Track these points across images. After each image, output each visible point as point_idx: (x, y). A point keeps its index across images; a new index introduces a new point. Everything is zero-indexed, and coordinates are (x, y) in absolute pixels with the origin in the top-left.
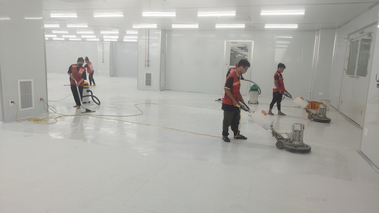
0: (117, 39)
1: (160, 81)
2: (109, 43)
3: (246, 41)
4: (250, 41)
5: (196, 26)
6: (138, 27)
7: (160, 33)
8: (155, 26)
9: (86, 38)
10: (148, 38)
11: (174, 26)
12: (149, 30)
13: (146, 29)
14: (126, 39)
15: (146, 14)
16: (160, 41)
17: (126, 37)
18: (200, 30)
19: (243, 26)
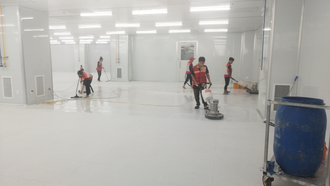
0: (91, 42)
1: (129, 74)
2: (84, 45)
3: (192, 41)
4: (195, 41)
5: (154, 32)
6: (111, 34)
7: (127, 37)
8: (123, 32)
9: (65, 42)
10: (118, 40)
11: (138, 32)
12: (118, 35)
13: (116, 35)
14: (98, 42)
15: (118, 25)
16: (127, 42)
17: (99, 40)
18: (158, 34)
19: (189, 31)
